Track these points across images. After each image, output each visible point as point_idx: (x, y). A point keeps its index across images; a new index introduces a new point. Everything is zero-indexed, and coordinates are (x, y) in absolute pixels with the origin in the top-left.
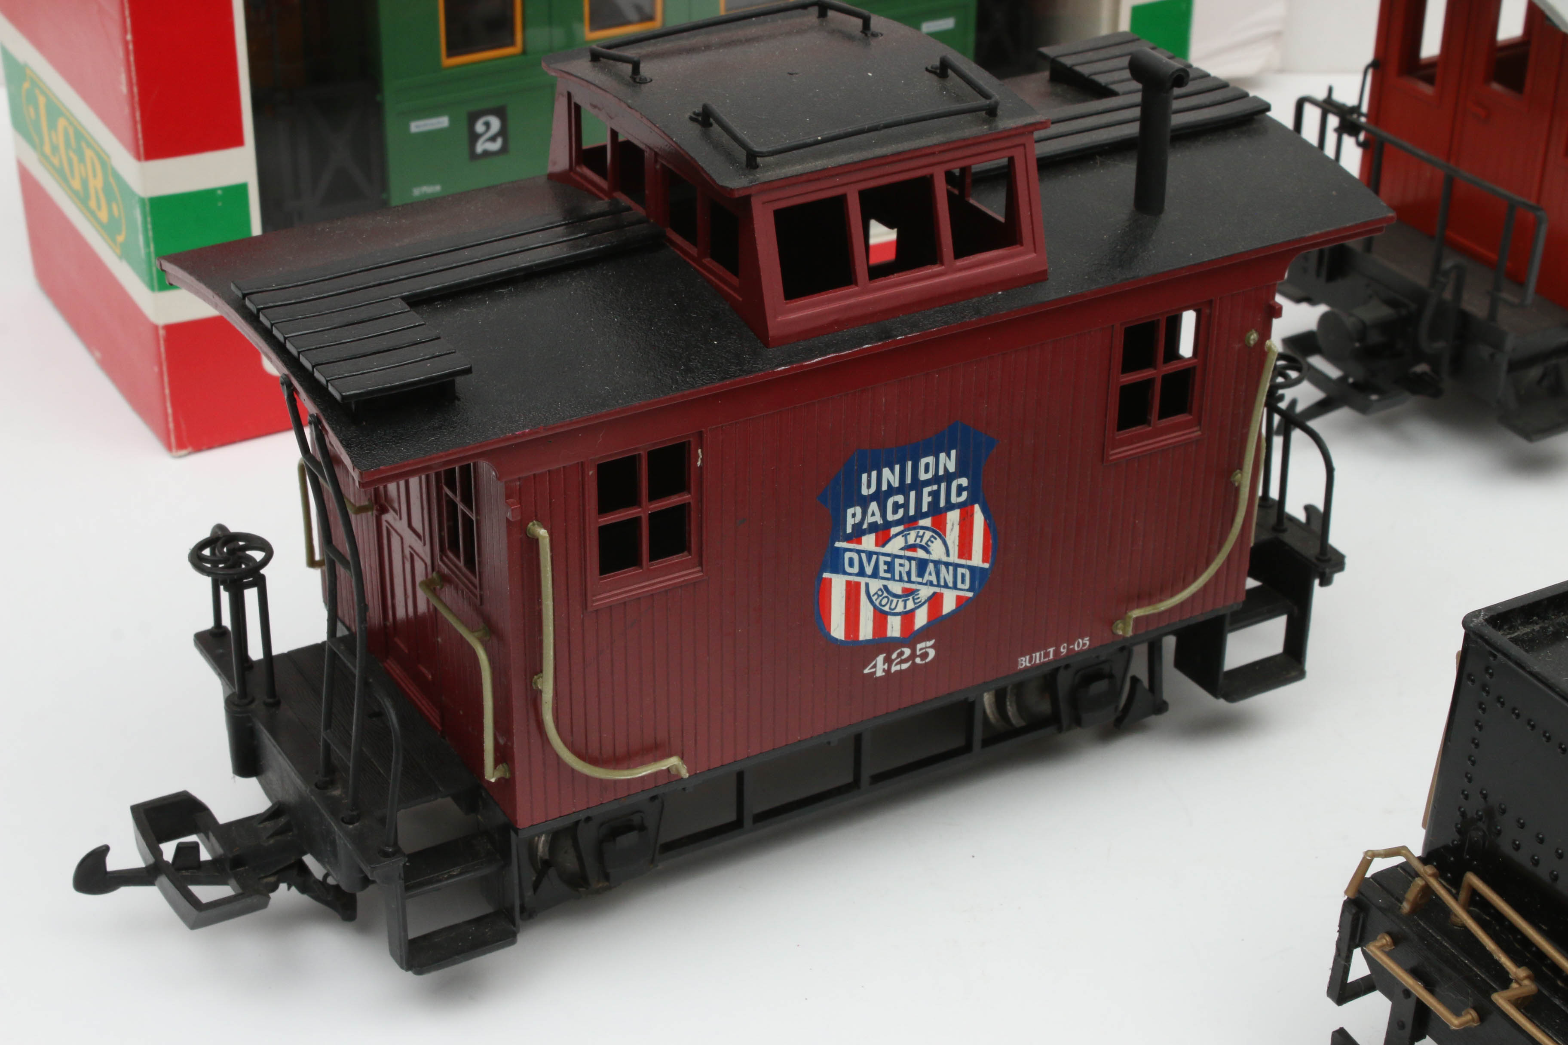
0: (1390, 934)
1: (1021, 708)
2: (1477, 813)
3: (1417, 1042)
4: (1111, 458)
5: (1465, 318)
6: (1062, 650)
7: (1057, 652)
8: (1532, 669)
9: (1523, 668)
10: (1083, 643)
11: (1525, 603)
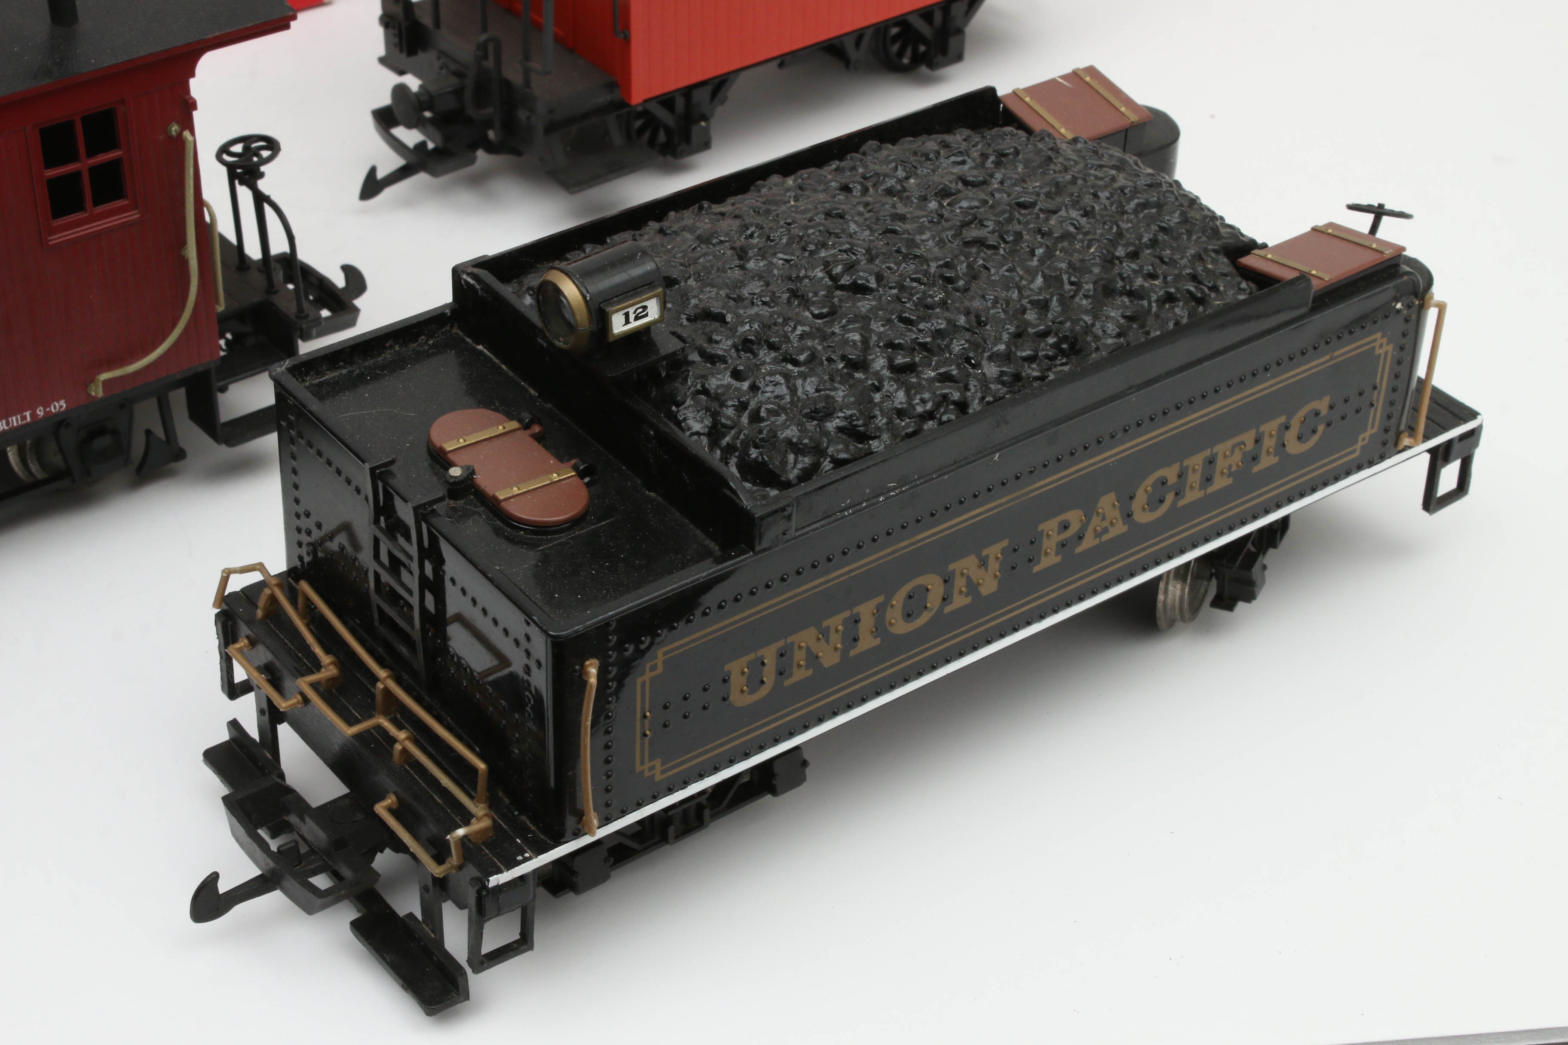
0: (248, 637)
1: (42, 465)
3: (279, 724)
4: (50, 243)
5: (507, 85)
6: (38, 413)
7: (34, 415)
10: (59, 406)
11: (328, 352)
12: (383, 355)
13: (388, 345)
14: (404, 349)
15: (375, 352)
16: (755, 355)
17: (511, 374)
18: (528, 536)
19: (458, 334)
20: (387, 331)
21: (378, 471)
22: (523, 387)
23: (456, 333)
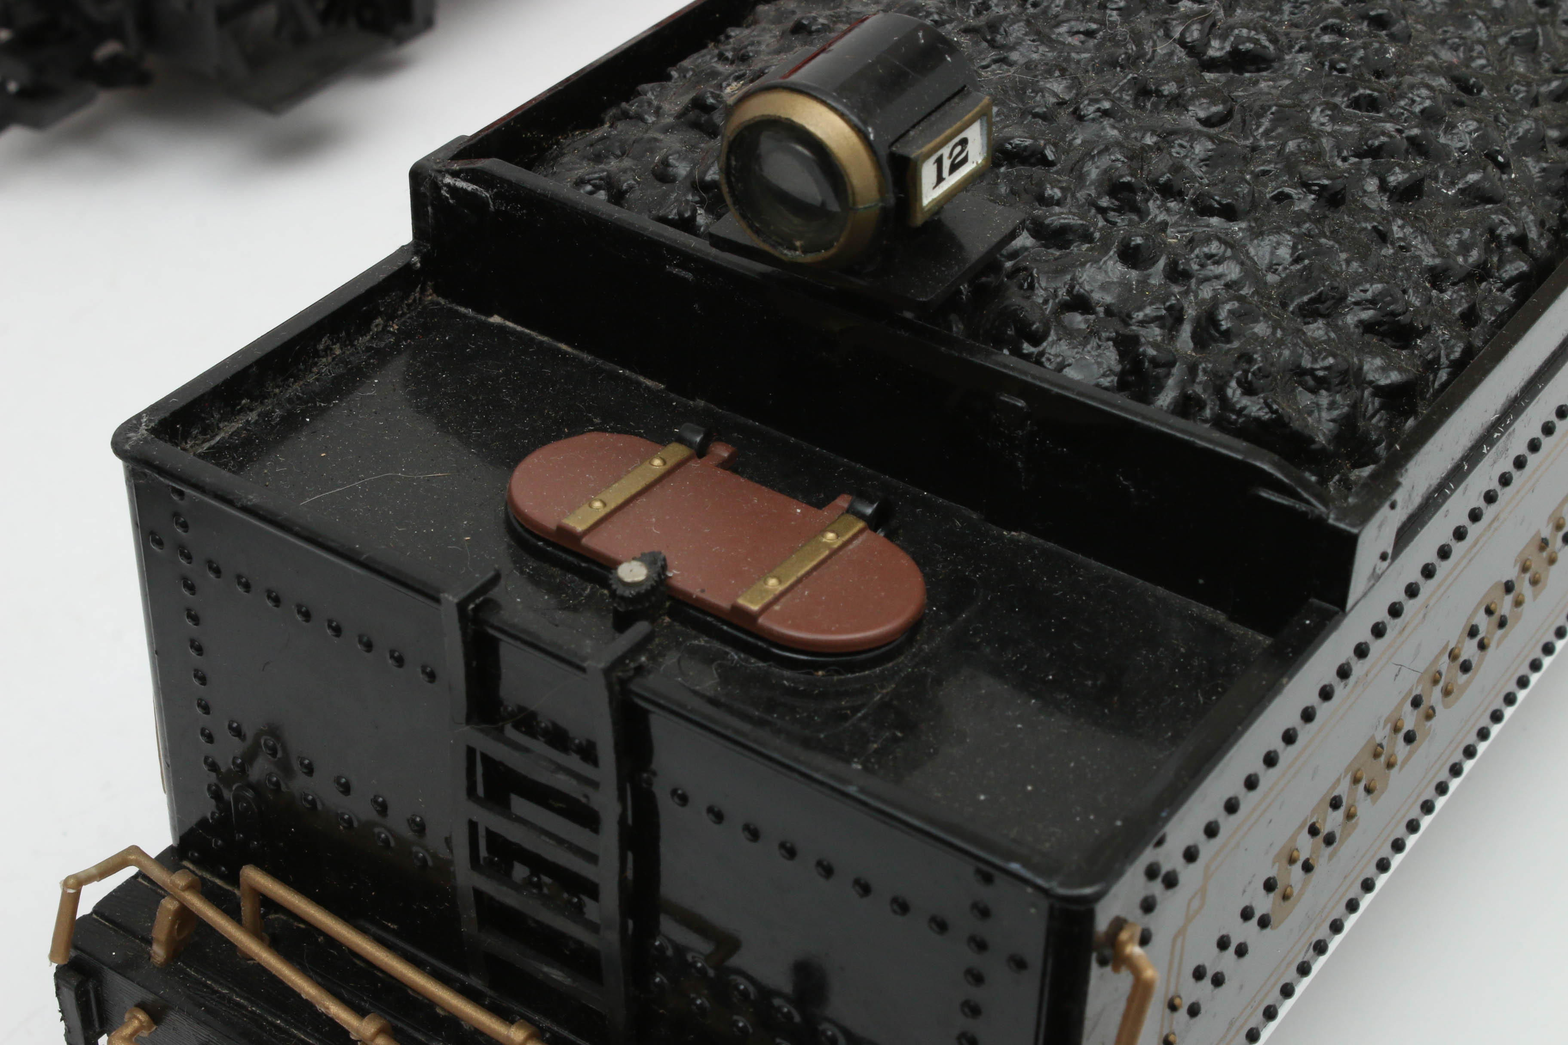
0: (142, 1006)
2: (234, 763)
8: (245, 501)
9: (230, 503)
11: (220, 380)
12: (315, 370)
13: (321, 347)
14: (349, 350)
15: (302, 366)
16: (1142, 213)
17: (587, 357)
18: (835, 678)
19: (438, 304)
20: (318, 318)
21: (471, 606)
22: (626, 379)
23: (432, 303)
